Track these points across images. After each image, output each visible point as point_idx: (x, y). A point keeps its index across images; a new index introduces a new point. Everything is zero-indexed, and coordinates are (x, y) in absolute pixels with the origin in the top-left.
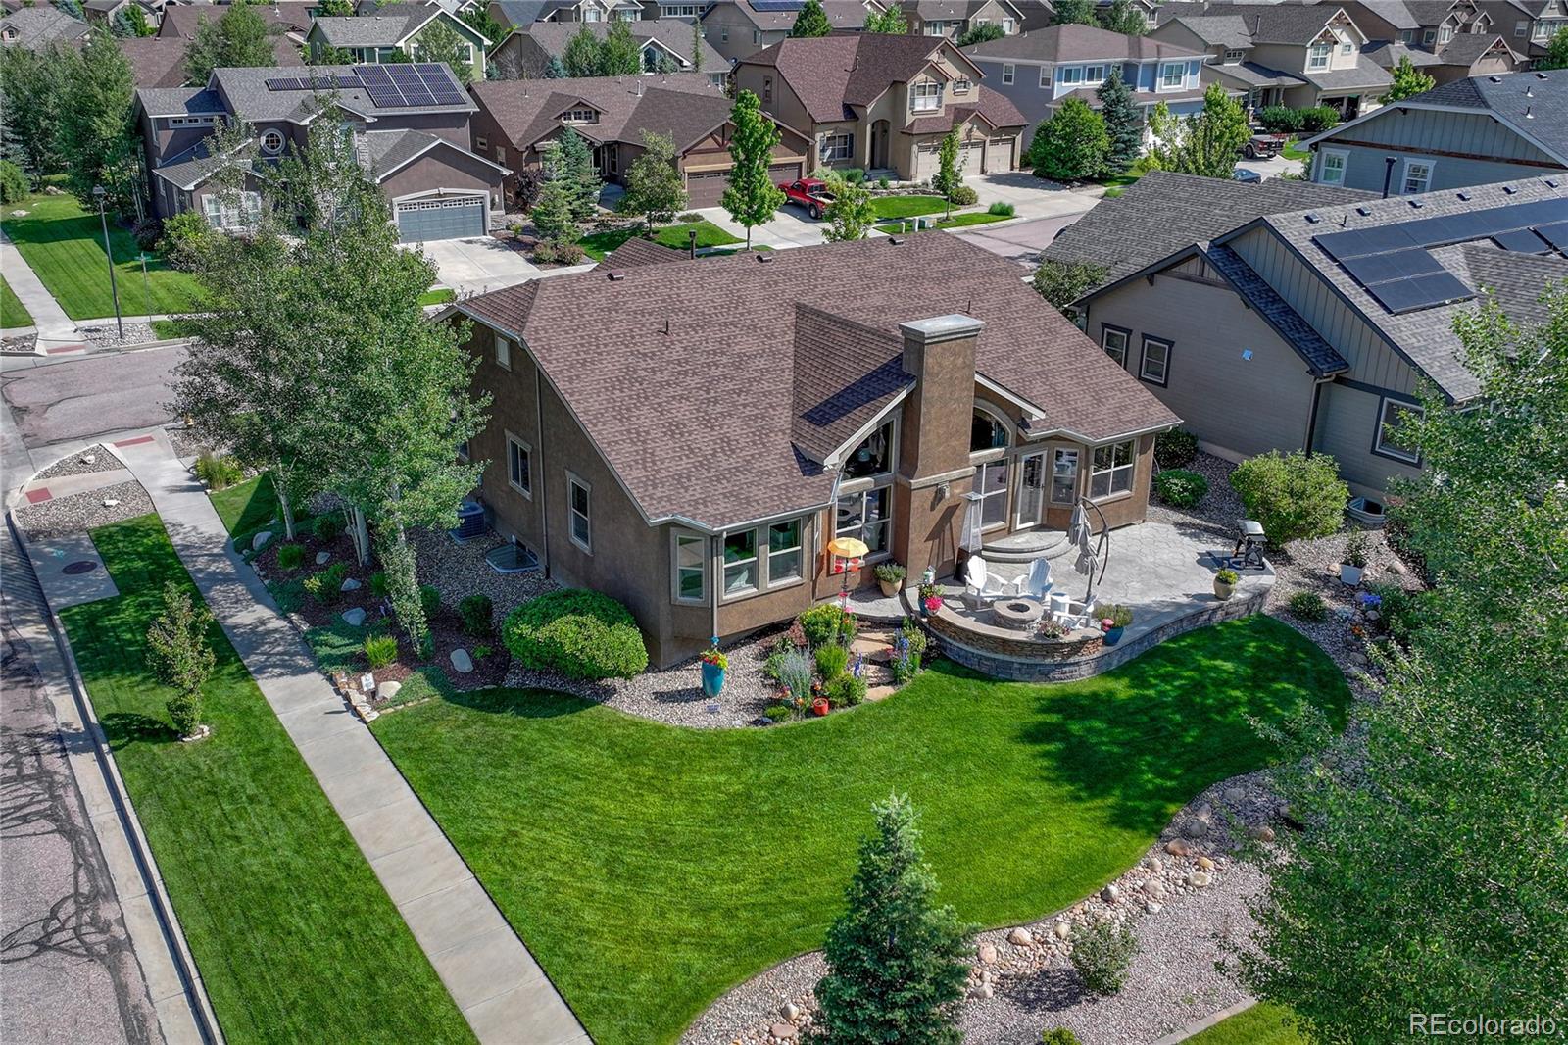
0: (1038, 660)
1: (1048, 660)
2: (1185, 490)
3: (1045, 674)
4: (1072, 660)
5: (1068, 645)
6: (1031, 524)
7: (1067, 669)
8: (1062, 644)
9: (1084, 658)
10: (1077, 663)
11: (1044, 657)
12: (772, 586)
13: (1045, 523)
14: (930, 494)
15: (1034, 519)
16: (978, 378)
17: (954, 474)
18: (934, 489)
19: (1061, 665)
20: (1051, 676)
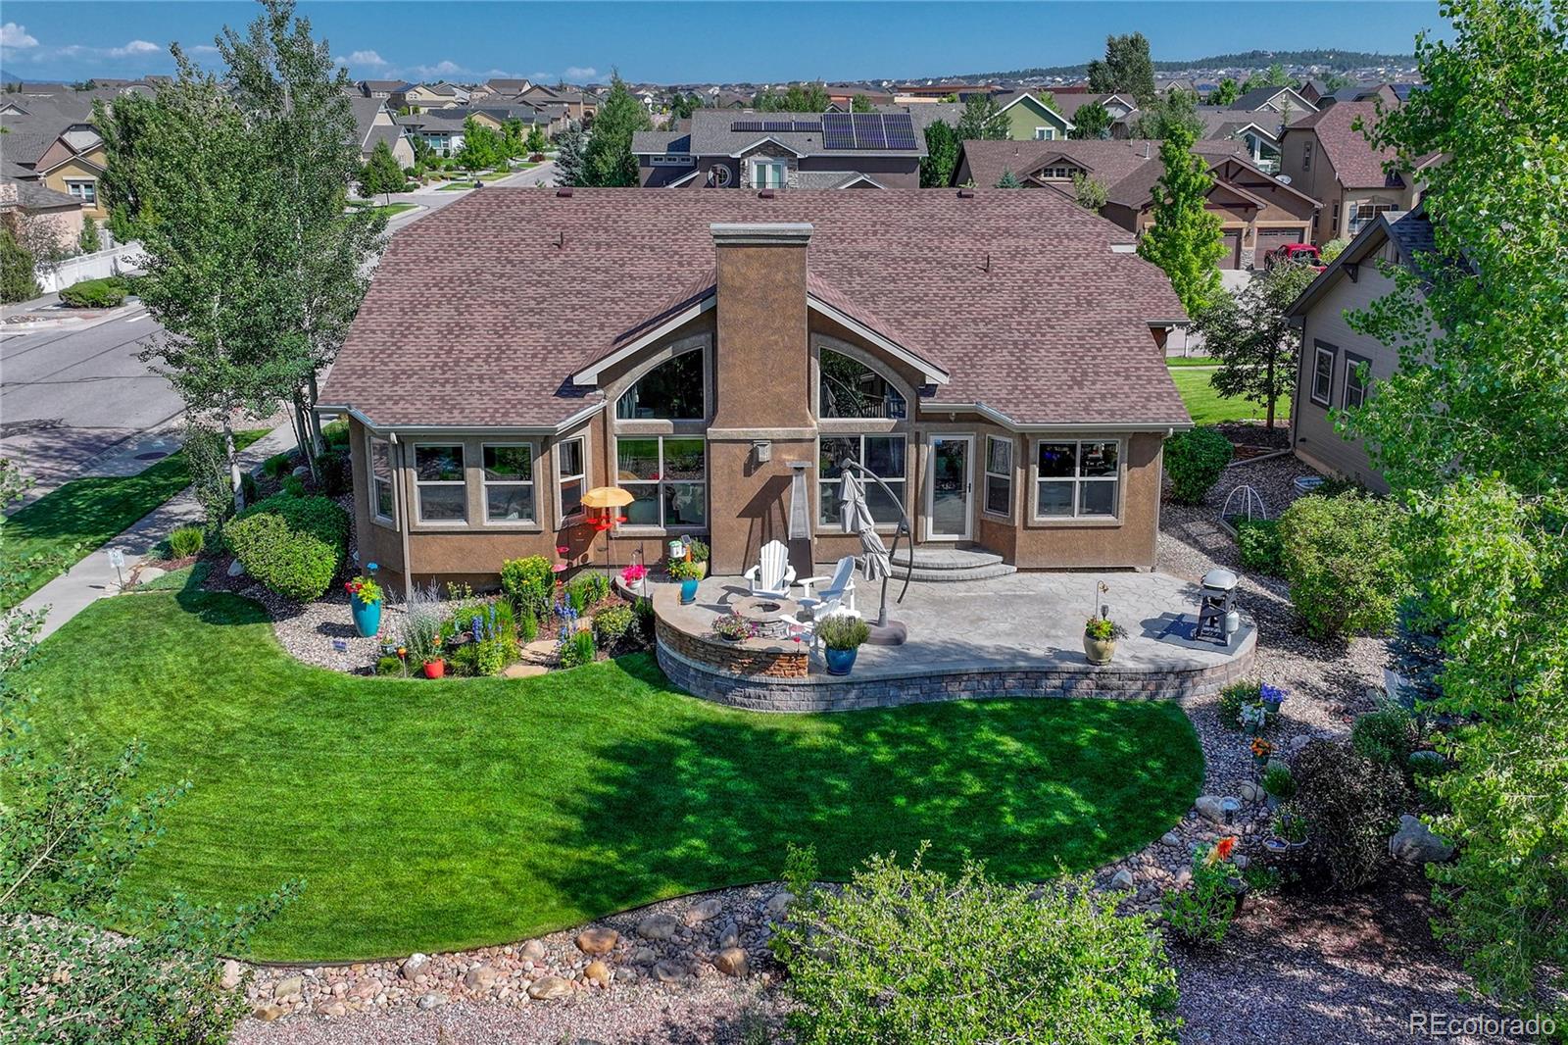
0: (711, 669)
1: (724, 672)
2: (1260, 544)
3: (720, 691)
4: (755, 678)
5: (749, 653)
6: (956, 537)
7: (751, 690)
8: (741, 651)
9: (775, 680)
10: (765, 685)
11: (720, 665)
12: (489, 524)
13: (977, 540)
14: (742, 453)
15: (962, 532)
16: (811, 303)
17: (779, 432)
18: (749, 447)
19: (742, 683)
20: (730, 695)
